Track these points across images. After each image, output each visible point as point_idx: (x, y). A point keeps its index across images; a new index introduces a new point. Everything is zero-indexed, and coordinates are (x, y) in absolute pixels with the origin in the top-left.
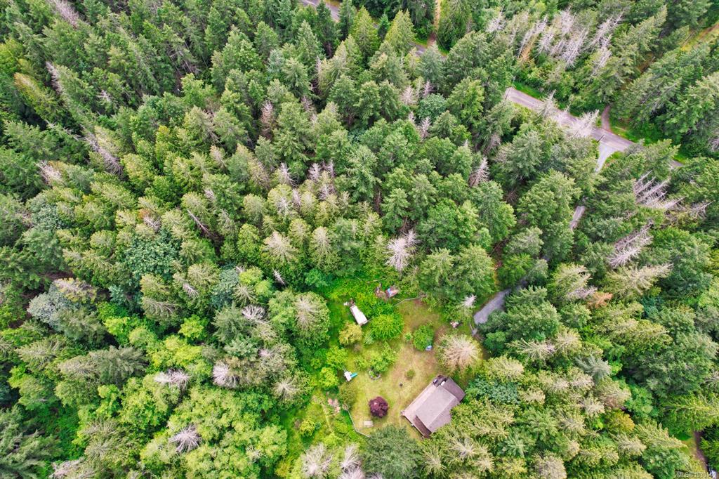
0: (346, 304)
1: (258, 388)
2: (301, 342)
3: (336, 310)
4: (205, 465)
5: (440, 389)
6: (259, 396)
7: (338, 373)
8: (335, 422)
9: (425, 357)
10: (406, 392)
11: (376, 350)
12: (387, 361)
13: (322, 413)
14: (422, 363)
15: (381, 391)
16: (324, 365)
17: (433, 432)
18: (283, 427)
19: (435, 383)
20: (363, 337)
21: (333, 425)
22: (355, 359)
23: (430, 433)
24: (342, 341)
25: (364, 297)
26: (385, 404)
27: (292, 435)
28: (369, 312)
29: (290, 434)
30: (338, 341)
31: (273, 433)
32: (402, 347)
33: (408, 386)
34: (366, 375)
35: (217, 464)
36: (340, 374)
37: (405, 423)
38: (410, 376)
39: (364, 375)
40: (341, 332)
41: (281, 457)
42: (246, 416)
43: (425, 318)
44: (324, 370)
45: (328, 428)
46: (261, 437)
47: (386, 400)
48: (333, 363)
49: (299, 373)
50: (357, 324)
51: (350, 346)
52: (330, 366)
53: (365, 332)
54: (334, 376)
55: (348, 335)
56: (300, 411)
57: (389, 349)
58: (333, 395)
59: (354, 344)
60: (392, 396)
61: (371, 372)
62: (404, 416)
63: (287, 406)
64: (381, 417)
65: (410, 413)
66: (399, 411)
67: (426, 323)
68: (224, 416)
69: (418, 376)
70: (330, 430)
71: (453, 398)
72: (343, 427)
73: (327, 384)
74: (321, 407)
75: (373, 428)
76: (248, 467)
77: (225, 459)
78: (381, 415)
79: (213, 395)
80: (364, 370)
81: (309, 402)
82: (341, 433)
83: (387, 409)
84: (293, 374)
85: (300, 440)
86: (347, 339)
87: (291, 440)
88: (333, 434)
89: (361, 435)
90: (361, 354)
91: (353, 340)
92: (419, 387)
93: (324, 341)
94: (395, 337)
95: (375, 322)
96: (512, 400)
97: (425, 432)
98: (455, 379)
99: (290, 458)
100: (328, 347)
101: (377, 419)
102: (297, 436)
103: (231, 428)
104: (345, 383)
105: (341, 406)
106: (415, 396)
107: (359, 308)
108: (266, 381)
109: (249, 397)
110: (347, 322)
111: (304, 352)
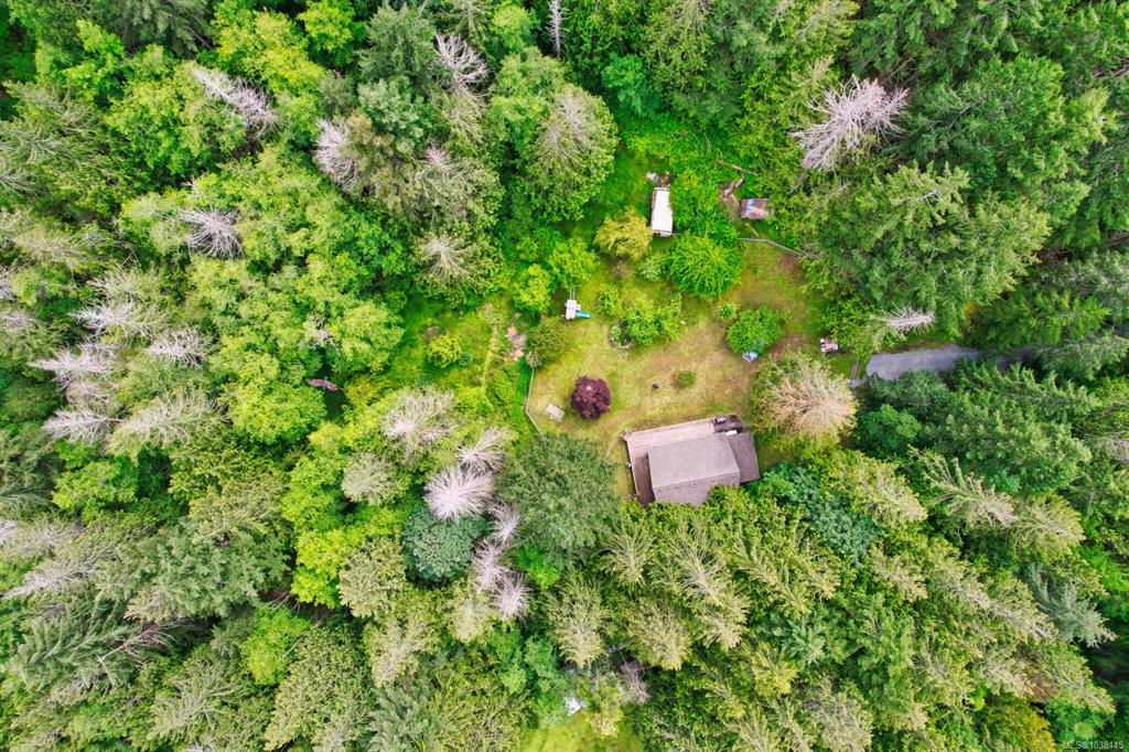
0: (651, 176)
1: (391, 221)
2: (523, 189)
3: (626, 177)
4: (221, 299)
5: (722, 439)
6: (386, 237)
7: (557, 291)
8: (497, 372)
9: (732, 368)
10: (655, 405)
11: (650, 297)
12: (660, 328)
13: (486, 343)
14: (719, 373)
15: (614, 374)
16: (541, 261)
17: (658, 500)
18: (401, 320)
19: (717, 423)
20: (644, 258)
21: (491, 375)
22: (603, 287)
23: (653, 499)
24: (600, 237)
25: (695, 184)
26: (606, 401)
27: (412, 346)
28: (685, 218)
29: (407, 342)
30: (593, 237)
31: (373, 319)
32: (703, 323)
33: (667, 397)
34: (605, 328)
35: (244, 309)
36: (559, 296)
37: (620, 452)
38: (682, 382)
39: (601, 326)
40: (608, 221)
41: (367, 371)
42: (343, 258)
43: (780, 299)
44: (534, 270)
45: (480, 373)
46: (347, 312)
47: (612, 394)
48: (558, 266)
49: (486, 244)
50: (649, 224)
51: (610, 259)
52: (550, 268)
53: (654, 252)
54: (545, 292)
55: (619, 235)
56: (449, 315)
57: (678, 309)
58: (524, 325)
59: (619, 258)
60: (626, 394)
61: (616, 328)
62: (625, 442)
63: (429, 290)
64: (583, 417)
65: (639, 443)
66: (621, 428)
67: (777, 308)
68: (303, 232)
69: (695, 393)
70: (483, 379)
71: (734, 469)
72: (508, 390)
73: (525, 298)
74: (490, 331)
75: (558, 425)
76: (296, 349)
77: (261, 309)
78: (585, 412)
79: (300, 180)
80: (606, 316)
81: (473, 308)
82: (496, 396)
83: (604, 411)
84: (473, 238)
85: (420, 362)
86: (612, 239)
87: (405, 353)
88: (483, 389)
89: (530, 422)
90: (621, 286)
91: (621, 249)
92: (685, 411)
93: (567, 216)
94: (703, 296)
95: (685, 242)
96: (849, 553)
97: (644, 492)
98: (760, 441)
99: (385, 381)
100: (567, 235)
101: (574, 415)
102: (418, 353)
103: (302, 263)
104: (558, 318)
105: (526, 352)
106: (667, 421)
107: (671, 199)
108: (413, 217)
109: (365, 225)
110: (631, 211)
111: (518, 213)
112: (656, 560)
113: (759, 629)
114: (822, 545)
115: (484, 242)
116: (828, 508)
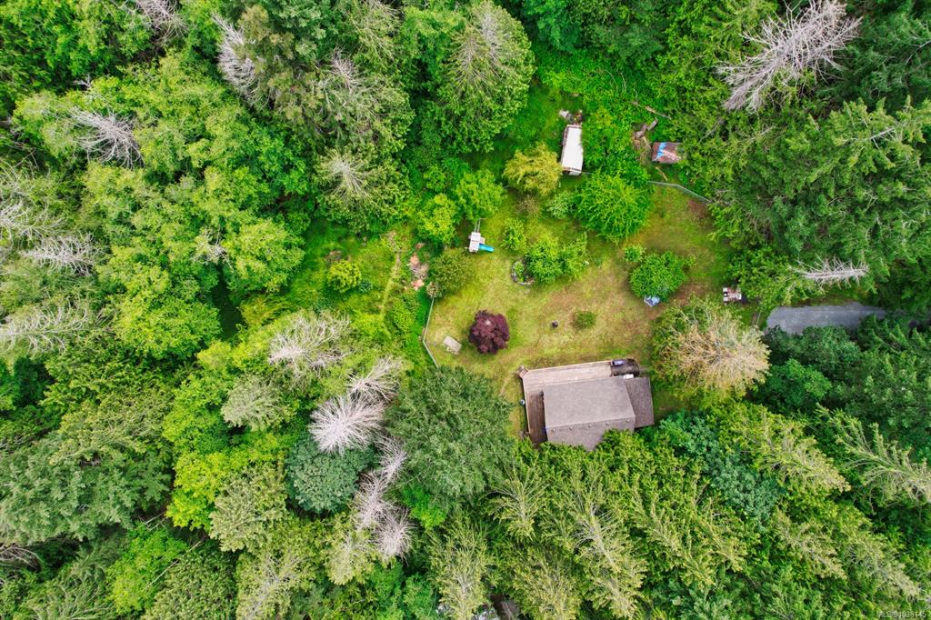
0: (564, 114)
1: (294, 137)
2: (434, 113)
3: (538, 113)
4: (114, 207)
5: (618, 383)
6: (289, 153)
7: (463, 222)
8: (398, 303)
9: (632, 311)
10: (554, 343)
11: (554, 235)
12: (564, 266)
13: (388, 271)
14: (619, 316)
15: (513, 310)
16: (448, 191)
17: (551, 440)
18: (302, 241)
19: (614, 366)
20: (551, 195)
21: (391, 303)
22: (509, 222)
23: (545, 438)
24: (509, 170)
25: (608, 123)
26: (505, 336)
27: (313, 269)
28: (596, 158)
29: (308, 264)
30: (502, 171)
31: (270, 237)
32: (606, 265)
33: (565, 336)
34: (508, 264)
35: (137, 220)
36: (464, 227)
37: (515, 389)
38: (582, 322)
39: (504, 260)
40: (518, 154)
41: (263, 291)
42: (241, 173)
43: (685, 246)
44: (440, 199)
45: (380, 301)
46: (243, 229)
47: (511, 330)
48: (465, 196)
49: (393, 169)
50: (559, 159)
51: (517, 193)
52: (457, 198)
53: (562, 190)
54: (450, 222)
55: (528, 169)
56: (352, 240)
57: (584, 248)
58: (427, 255)
59: (527, 192)
60: (525, 331)
61: (519, 263)
62: (521, 379)
63: (331, 212)
64: (480, 351)
65: (536, 380)
66: (517, 364)
67: (682, 254)
68: (203, 143)
69: (593, 334)
70: (382, 307)
71: (629, 414)
72: (406, 319)
73: (429, 226)
74: (392, 259)
75: (455, 357)
76: (189, 263)
77: (154, 220)
78: (484, 347)
80: (510, 251)
81: (377, 235)
82: (394, 325)
83: (502, 347)
84: (379, 162)
85: (320, 286)
86: (522, 172)
87: (305, 276)
88: (381, 317)
89: (426, 353)
90: (526, 222)
91: (530, 184)
92: (583, 352)
93: (477, 147)
94: (609, 236)
95: (596, 180)
97: (536, 430)
98: (657, 387)
99: (283, 302)
100: (475, 167)
101: (471, 348)
102: (318, 276)
104: (461, 250)
105: (426, 282)
106: (563, 360)
107: (583, 137)
108: (318, 135)
110: (542, 147)
111: (427, 139)
112: (548, 511)
113: (655, 594)
114: (722, 503)
115: (390, 166)
116: (729, 464)
